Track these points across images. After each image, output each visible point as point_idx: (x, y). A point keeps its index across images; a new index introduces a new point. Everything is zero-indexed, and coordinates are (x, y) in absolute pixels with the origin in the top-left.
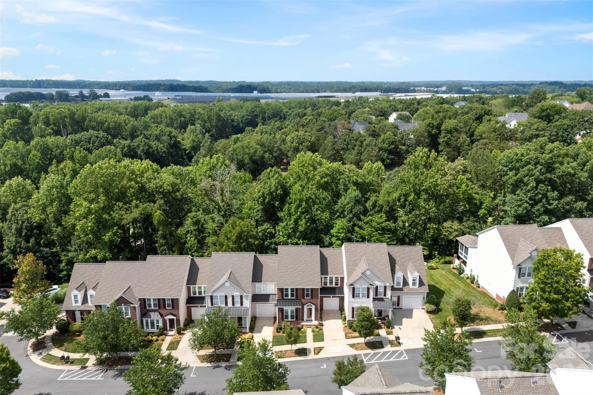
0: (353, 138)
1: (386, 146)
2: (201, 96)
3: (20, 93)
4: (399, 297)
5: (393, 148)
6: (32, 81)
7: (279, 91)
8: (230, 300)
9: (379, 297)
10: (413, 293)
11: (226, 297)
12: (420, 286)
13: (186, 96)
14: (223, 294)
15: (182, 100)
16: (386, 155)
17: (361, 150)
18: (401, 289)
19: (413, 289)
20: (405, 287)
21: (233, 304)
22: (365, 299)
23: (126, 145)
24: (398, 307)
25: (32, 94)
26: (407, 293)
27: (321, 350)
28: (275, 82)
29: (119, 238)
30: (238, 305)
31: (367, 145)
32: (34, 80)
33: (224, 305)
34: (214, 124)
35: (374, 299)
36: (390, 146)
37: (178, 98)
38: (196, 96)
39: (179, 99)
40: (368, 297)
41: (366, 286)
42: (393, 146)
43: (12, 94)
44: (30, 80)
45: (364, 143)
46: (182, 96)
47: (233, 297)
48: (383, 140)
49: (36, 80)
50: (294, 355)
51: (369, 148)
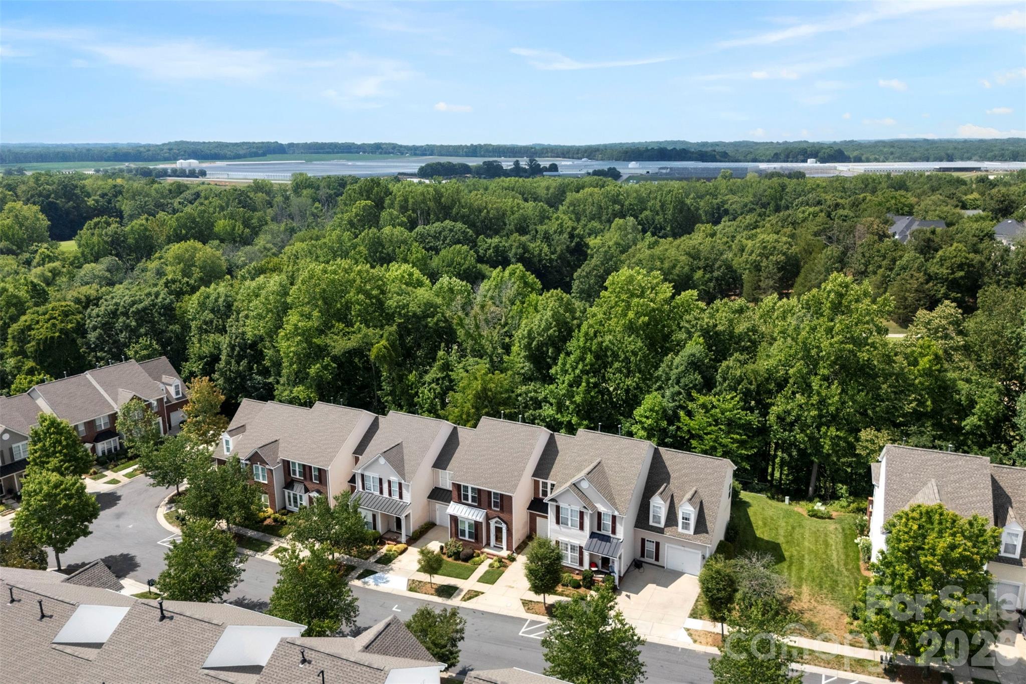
0: (879, 251)
1: (945, 271)
2: (704, 169)
3: (439, 164)
4: (658, 544)
5: (961, 277)
6: (466, 146)
7: (863, 158)
8: (385, 486)
9: (603, 532)
10: (683, 542)
11: (381, 480)
12: (696, 532)
13: (678, 169)
14: (377, 476)
15: (672, 175)
16: (943, 290)
17: (889, 276)
18: (661, 531)
19: (683, 534)
20: (670, 529)
21: (390, 494)
22: (576, 531)
23: (493, 245)
24: (656, 563)
25: (454, 165)
26: (670, 540)
27: (476, 596)
28: (869, 142)
29: (331, 374)
30: (396, 497)
31: (904, 268)
32: (469, 144)
33: (378, 493)
34: (670, 217)
35: (593, 535)
36: (953, 273)
37: (664, 171)
38: (694, 169)
39: (666, 174)
40: (582, 527)
41: (577, 508)
42: (962, 274)
43: (427, 165)
44: (463, 144)
45: (898, 263)
46: (671, 169)
47: (389, 482)
48: (941, 260)
49: (472, 145)
50: (433, 591)
51: (906, 275)
